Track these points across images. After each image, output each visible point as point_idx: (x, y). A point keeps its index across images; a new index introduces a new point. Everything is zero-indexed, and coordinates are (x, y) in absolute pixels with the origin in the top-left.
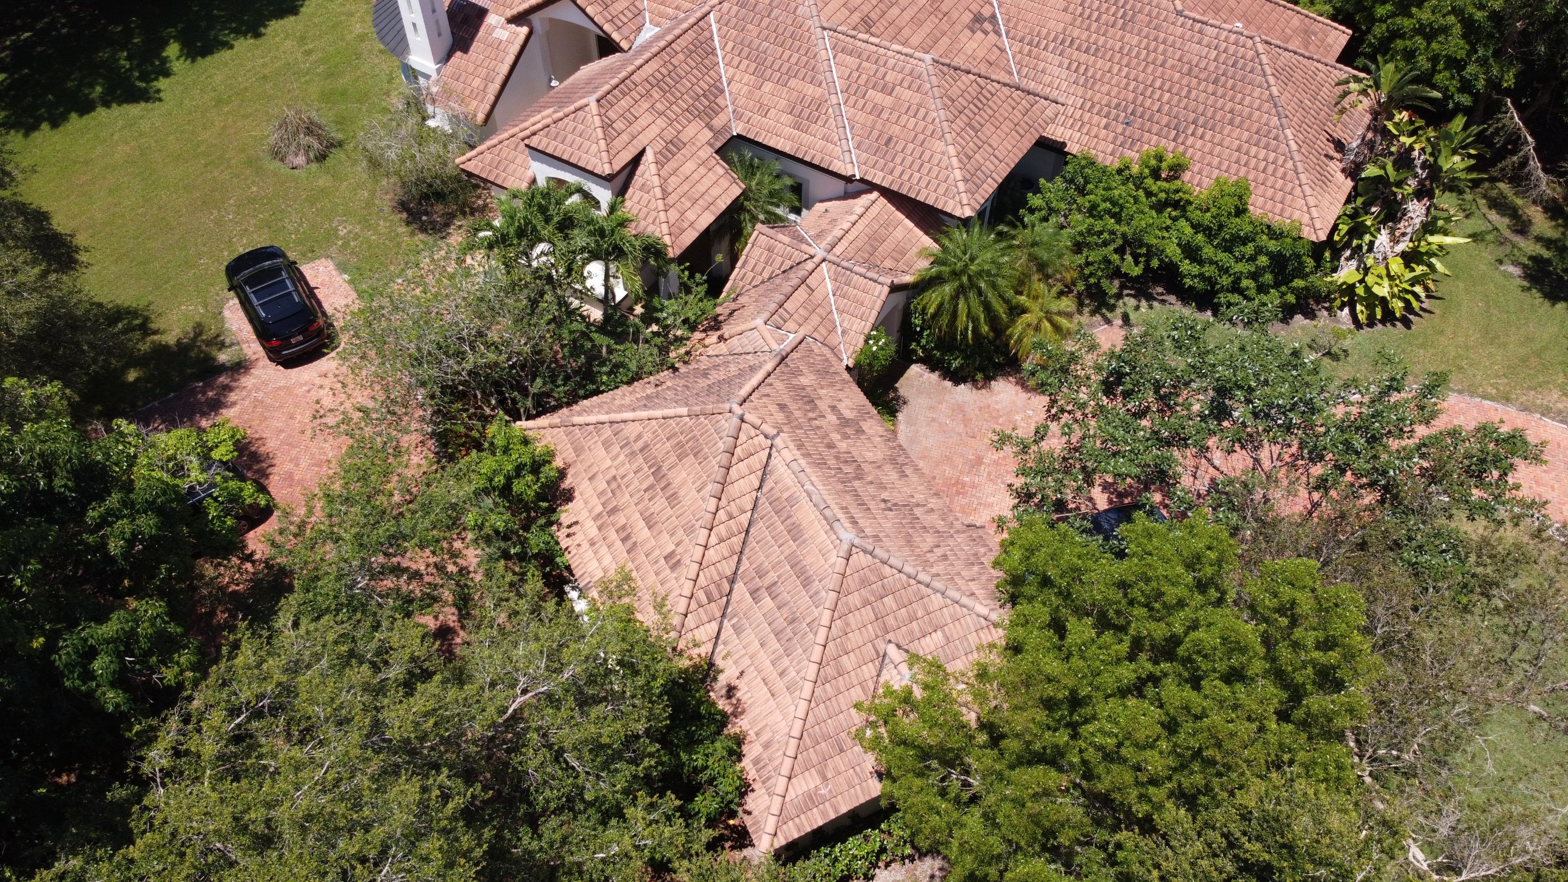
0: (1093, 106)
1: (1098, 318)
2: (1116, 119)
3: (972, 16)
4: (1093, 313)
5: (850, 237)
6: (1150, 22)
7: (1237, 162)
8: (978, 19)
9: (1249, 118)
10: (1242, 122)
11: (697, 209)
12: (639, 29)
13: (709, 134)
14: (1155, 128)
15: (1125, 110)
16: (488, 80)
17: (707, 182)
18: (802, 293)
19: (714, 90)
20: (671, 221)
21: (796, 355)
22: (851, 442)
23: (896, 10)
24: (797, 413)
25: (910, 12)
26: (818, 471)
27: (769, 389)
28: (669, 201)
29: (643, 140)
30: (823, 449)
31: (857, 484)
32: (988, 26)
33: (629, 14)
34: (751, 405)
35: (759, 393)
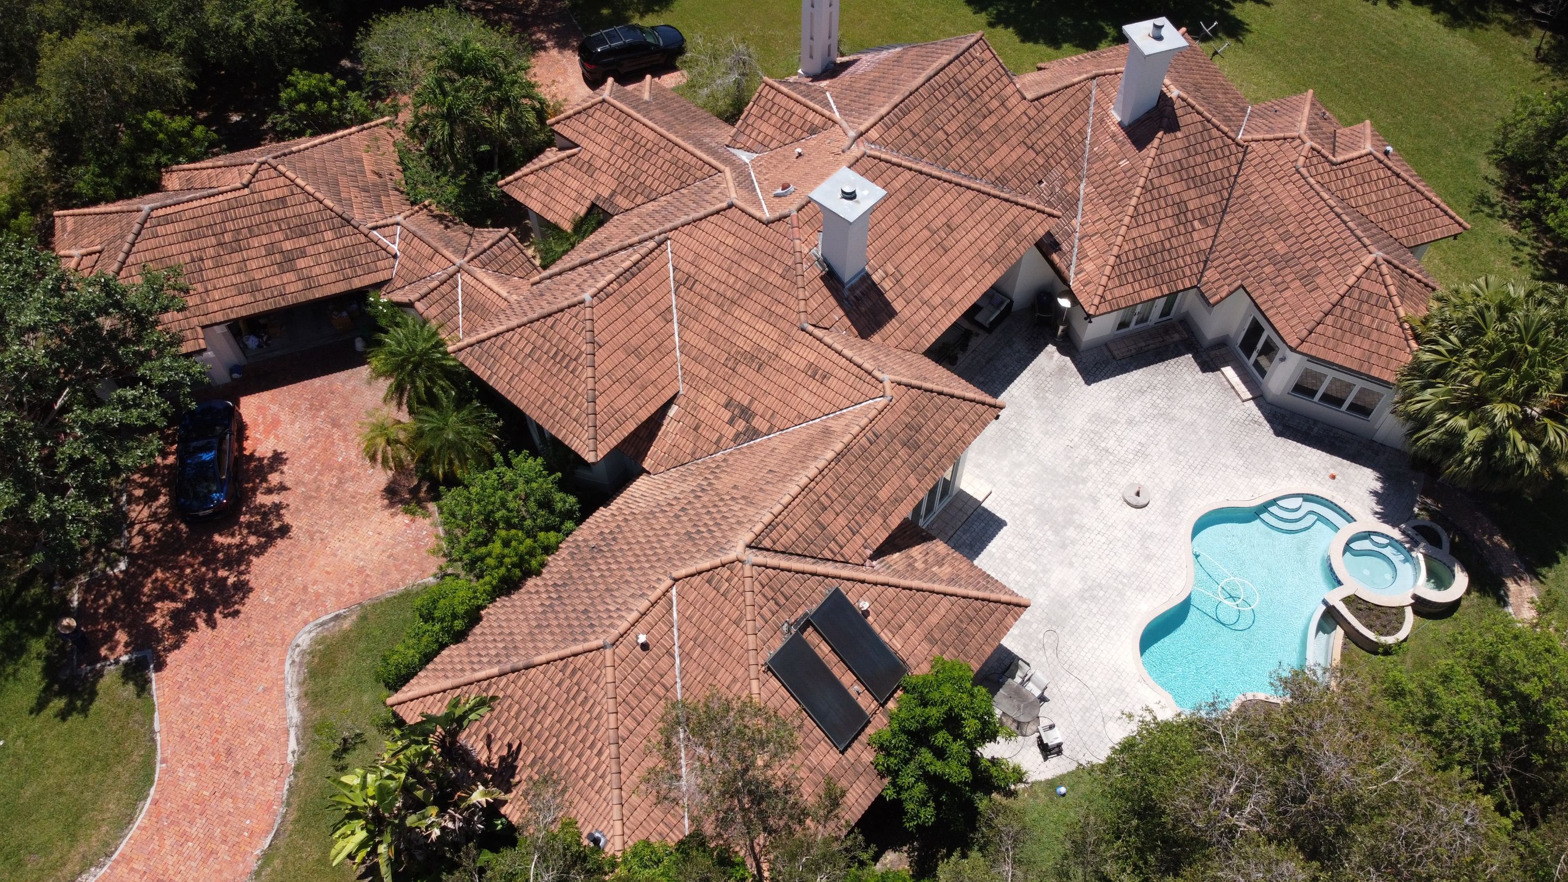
0: (626, 521)
2: (603, 539)
3: (746, 403)
5: (479, 287)
6: (678, 553)
7: (501, 633)
8: (746, 413)
9: (534, 640)
10: (533, 635)
11: (542, 197)
13: (606, 194)
14: (575, 570)
15: (606, 545)
17: (565, 201)
18: (428, 251)
19: (647, 191)
20: (526, 179)
21: (363, 239)
22: (264, 253)
23: (716, 312)
24: (281, 214)
25: (721, 329)
26: (216, 208)
27: (302, 197)
28: (541, 173)
29: (584, 143)
30: (246, 222)
31: (213, 240)
32: (741, 425)
33: (760, 138)
34: (274, 173)
35: (293, 187)
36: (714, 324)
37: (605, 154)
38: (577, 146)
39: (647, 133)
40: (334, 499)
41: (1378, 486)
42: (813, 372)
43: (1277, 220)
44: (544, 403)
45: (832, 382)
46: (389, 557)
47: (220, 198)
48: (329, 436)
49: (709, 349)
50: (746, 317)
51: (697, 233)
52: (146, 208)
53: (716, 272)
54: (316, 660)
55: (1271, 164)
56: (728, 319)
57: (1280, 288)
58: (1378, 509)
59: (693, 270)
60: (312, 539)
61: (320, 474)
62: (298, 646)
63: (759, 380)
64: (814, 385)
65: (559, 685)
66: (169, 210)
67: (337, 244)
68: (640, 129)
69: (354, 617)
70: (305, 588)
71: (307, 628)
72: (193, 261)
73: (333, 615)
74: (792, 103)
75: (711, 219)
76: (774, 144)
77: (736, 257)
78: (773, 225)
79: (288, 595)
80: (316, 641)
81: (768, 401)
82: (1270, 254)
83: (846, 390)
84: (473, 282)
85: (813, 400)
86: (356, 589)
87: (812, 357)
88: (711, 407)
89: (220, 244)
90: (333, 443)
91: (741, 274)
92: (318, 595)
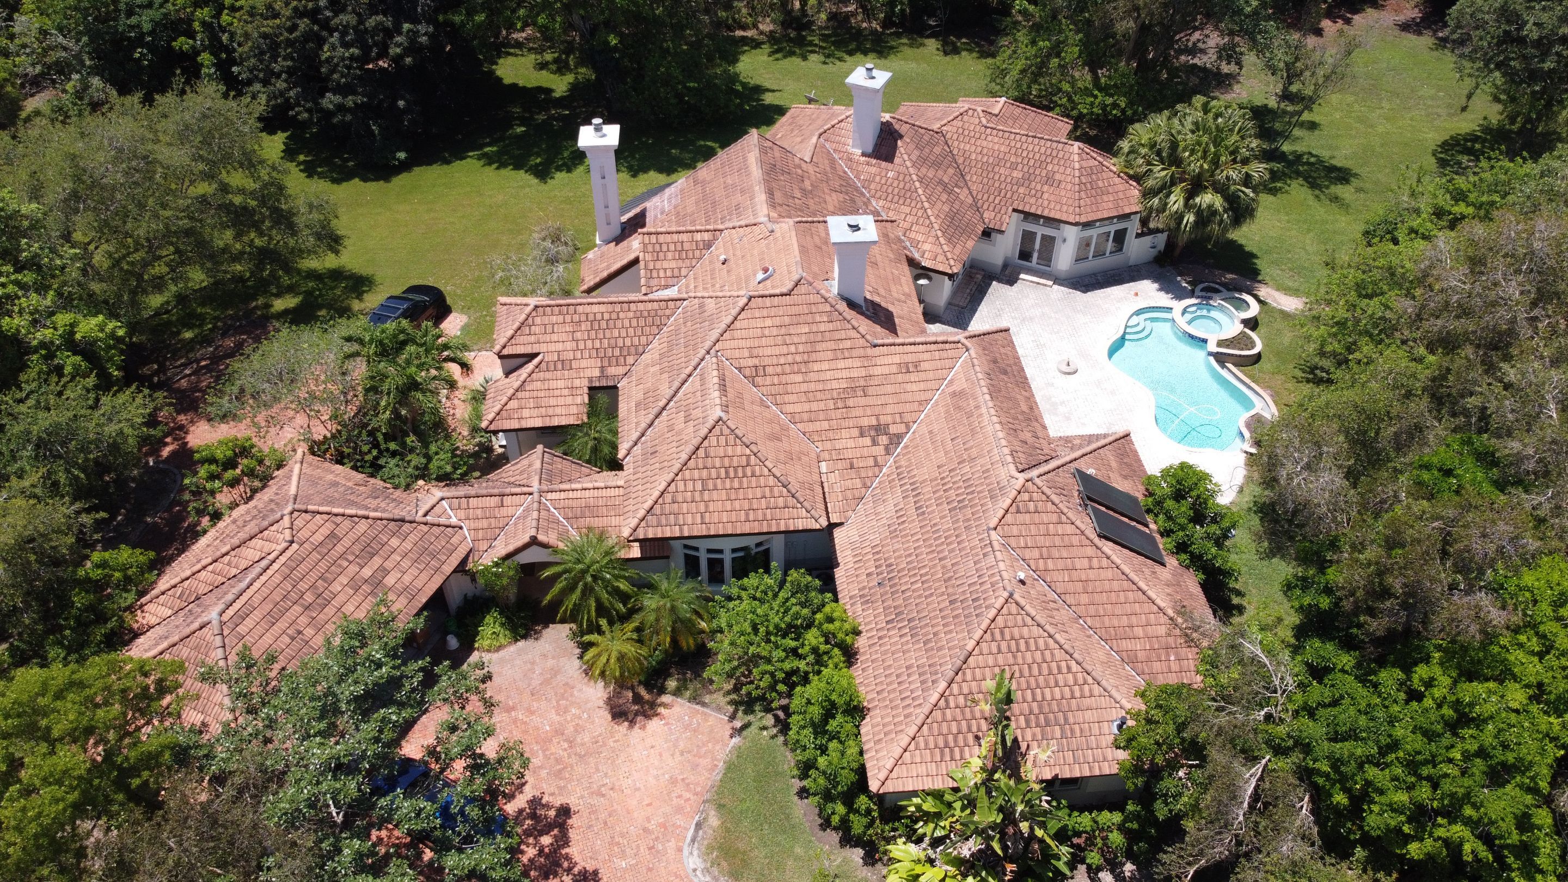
0: (878, 553)
1: (731, 709)
2: (878, 574)
3: (874, 422)
4: (731, 702)
5: (571, 494)
6: (969, 520)
7: (898, 676)
8: (880, 429)
9: (940, 649)
10: (932, 649)
11: (535, 412)
12: (667, 287)
13: (597, 373)
14: (890, 602)
15: (888, 573)
16: (608, 267)
17: (561, 401)
18: (494, 501)
19: (633, 350)
20: (508, 407)
21: (425, 528)
22: (351, 592)
23: (799, 378)
24: (339, 548)
25: (812, 386)
26: (278, 578)
27: (347, 523)
28: (519, 394)
29: (543, 348)
30: (314, 575)
31: (297, 609)
32: (884, 440)
33: (669, 273)
34: (308, 517)
35: (334, 518)
36: (804, 387)
37: (569, 345)
38: (536, 355)
39: (596, 308)
40: (581, 757)
41: (1156, 286)
42: (906, 368)
43: (999, 162)
44: (747, 515)
45: (924, 366)
46: (682, 754)
47: (276, 566)
48: (515, 721)
49: (814, 406)
50: (825, 366)
51: (738, 334)
52: (213, 615)
53: (777, 351)
54: (724, 864)
55: (966, 133)
56: (812, 376)
57: (1039, 195)
58: (1170, 296)
59: (756, 361)
60: (603, 795)
61: (544, 751)
62: (695, 870)
63: (870, 400)
64: (913, 377)
65: (999, 651)
66: (237, 606)
67: (408, 545)
68: (588, 309)
69: (713, 813)
70: (645, 830)
71: (686, 851)
72: (293, 639)
73: (693, 826)
74: (675, 237)
75: (740, 317)
76: (684, 272)
77: (783, 331)
78: (795, 292)
79: (638, 846)
80: (704, 855)
81: (889, 409)
82: (1014, 182)
83: (939, 364)
84: (563, 495)
85: (922, 386)
86: (688, 795)
87: (897, 359)
88: (851, 443)
89: (307, 608)
90: (525, 723)
91: (796, 340)
92: (663, 825)
